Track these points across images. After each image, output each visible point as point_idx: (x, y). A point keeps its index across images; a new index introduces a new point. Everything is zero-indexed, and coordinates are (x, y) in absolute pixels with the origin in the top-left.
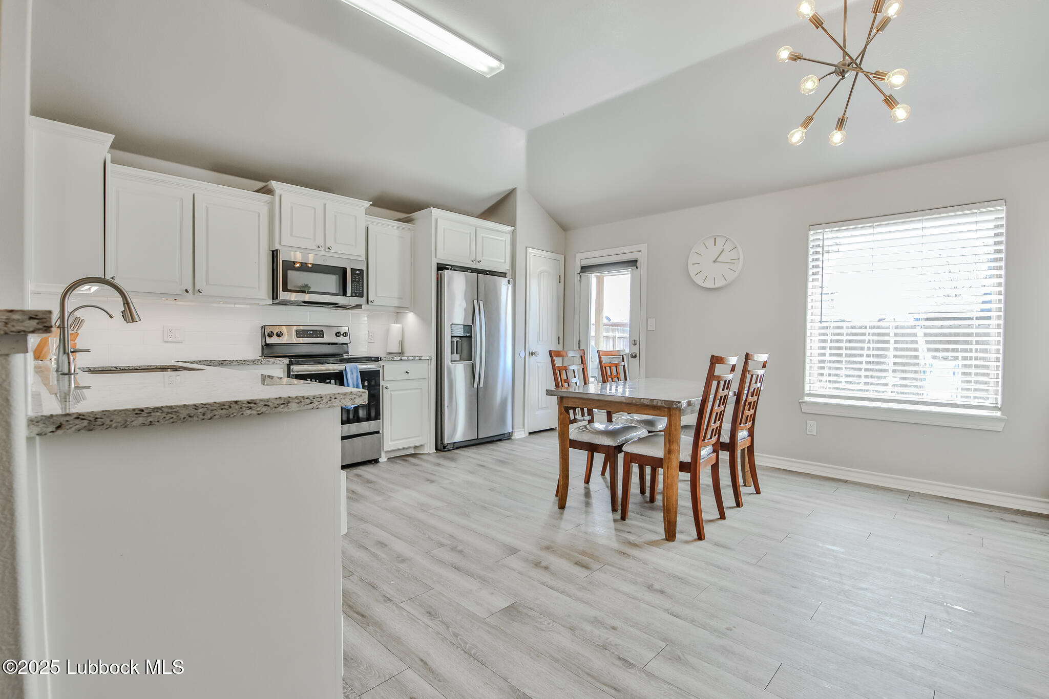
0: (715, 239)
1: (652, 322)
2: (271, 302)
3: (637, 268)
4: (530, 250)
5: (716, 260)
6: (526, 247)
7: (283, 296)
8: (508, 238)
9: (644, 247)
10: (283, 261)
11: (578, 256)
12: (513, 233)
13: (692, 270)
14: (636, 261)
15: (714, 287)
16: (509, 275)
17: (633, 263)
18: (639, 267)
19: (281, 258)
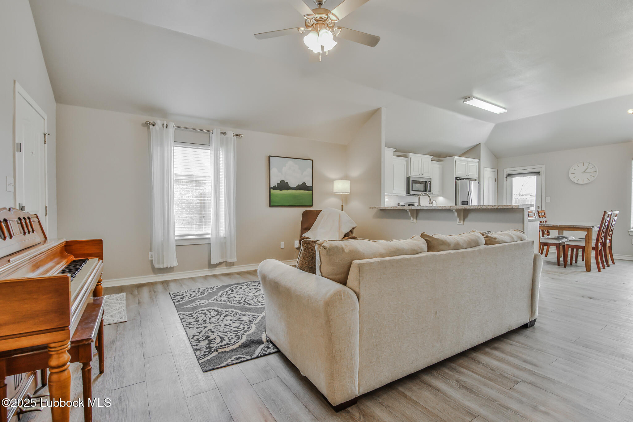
0: (583, 163)
1: (548, 199)
2: (406, 195)
3: (540, 175)
4: (485, 169)
5: (584, 171)
6: (484, 168)
7: (412, 193)
8: (477, 164)
9: (544, 167)
10: (412, 181)
11: (505, 170)
12: (479, 162)
13: (571, 176)
14: (539, 172)
15: (583, 183)
16: (477, 180)
17: (538, 173)
18: (541, 175)
19: (411, 179)
